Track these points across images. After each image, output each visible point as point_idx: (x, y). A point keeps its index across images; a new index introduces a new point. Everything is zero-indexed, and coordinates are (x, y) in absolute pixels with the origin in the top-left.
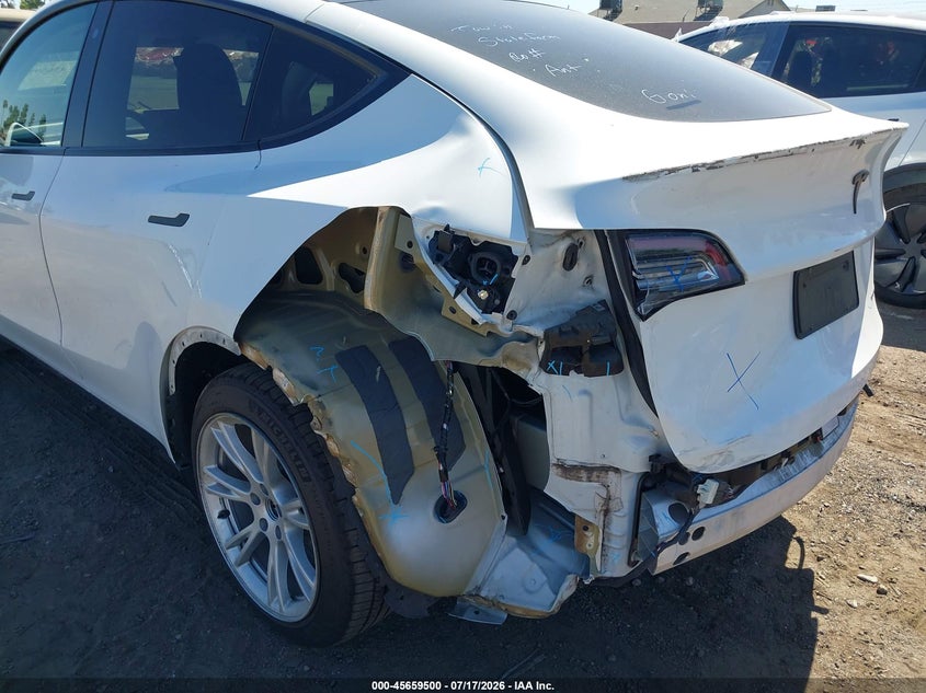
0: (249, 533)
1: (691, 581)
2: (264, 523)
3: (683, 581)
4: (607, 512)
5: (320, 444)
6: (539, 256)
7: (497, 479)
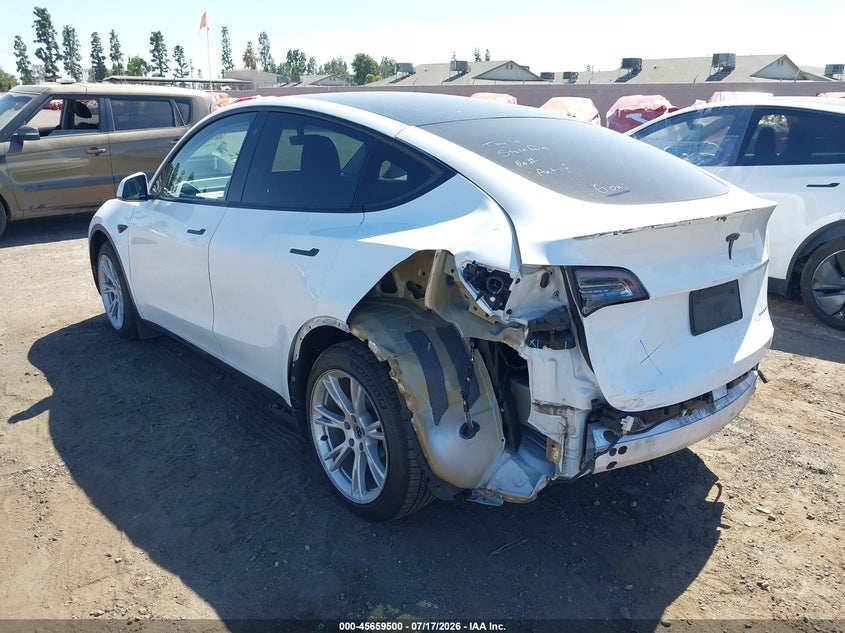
0: (341, 449)
1: (635, 504)
2: (352, 441)
3: (629, 504)
4: (566, 435)
5: (394, 385)
6: (526, 279)
7: (499, 415)
